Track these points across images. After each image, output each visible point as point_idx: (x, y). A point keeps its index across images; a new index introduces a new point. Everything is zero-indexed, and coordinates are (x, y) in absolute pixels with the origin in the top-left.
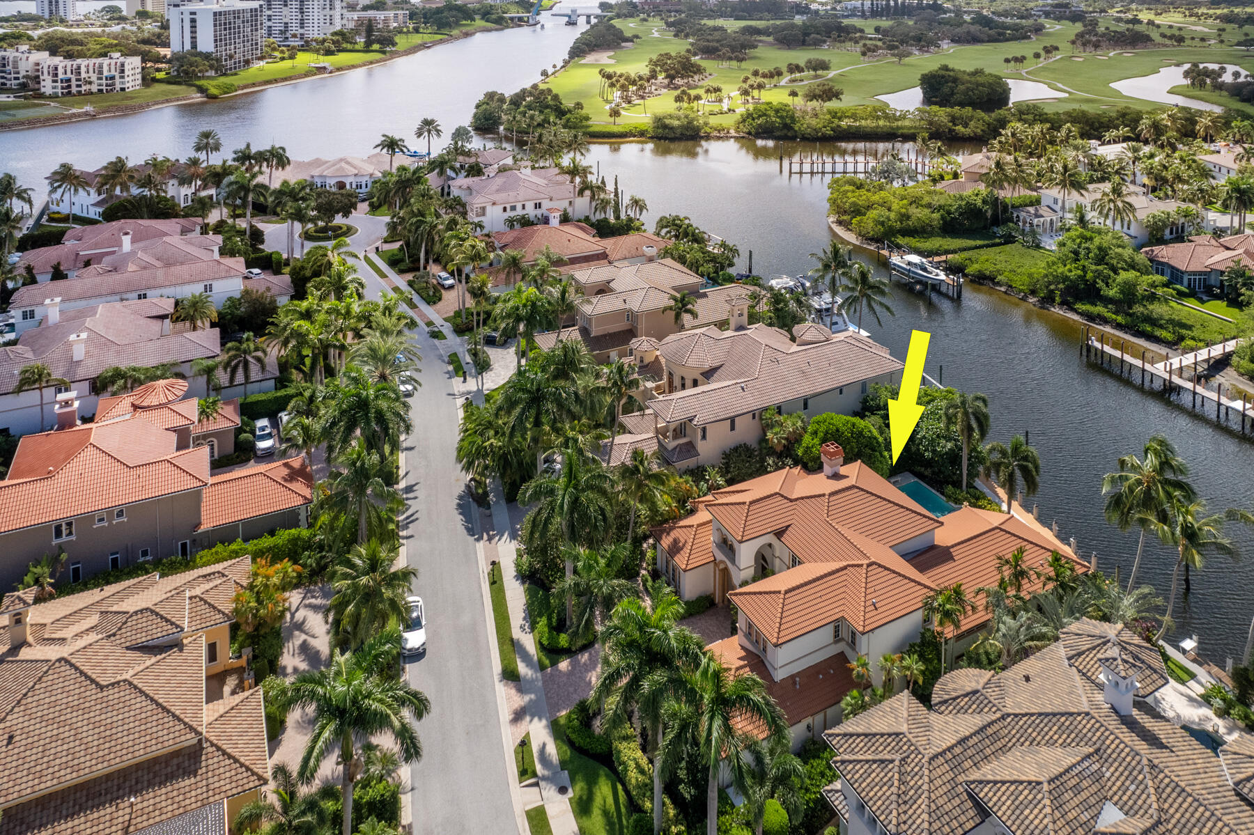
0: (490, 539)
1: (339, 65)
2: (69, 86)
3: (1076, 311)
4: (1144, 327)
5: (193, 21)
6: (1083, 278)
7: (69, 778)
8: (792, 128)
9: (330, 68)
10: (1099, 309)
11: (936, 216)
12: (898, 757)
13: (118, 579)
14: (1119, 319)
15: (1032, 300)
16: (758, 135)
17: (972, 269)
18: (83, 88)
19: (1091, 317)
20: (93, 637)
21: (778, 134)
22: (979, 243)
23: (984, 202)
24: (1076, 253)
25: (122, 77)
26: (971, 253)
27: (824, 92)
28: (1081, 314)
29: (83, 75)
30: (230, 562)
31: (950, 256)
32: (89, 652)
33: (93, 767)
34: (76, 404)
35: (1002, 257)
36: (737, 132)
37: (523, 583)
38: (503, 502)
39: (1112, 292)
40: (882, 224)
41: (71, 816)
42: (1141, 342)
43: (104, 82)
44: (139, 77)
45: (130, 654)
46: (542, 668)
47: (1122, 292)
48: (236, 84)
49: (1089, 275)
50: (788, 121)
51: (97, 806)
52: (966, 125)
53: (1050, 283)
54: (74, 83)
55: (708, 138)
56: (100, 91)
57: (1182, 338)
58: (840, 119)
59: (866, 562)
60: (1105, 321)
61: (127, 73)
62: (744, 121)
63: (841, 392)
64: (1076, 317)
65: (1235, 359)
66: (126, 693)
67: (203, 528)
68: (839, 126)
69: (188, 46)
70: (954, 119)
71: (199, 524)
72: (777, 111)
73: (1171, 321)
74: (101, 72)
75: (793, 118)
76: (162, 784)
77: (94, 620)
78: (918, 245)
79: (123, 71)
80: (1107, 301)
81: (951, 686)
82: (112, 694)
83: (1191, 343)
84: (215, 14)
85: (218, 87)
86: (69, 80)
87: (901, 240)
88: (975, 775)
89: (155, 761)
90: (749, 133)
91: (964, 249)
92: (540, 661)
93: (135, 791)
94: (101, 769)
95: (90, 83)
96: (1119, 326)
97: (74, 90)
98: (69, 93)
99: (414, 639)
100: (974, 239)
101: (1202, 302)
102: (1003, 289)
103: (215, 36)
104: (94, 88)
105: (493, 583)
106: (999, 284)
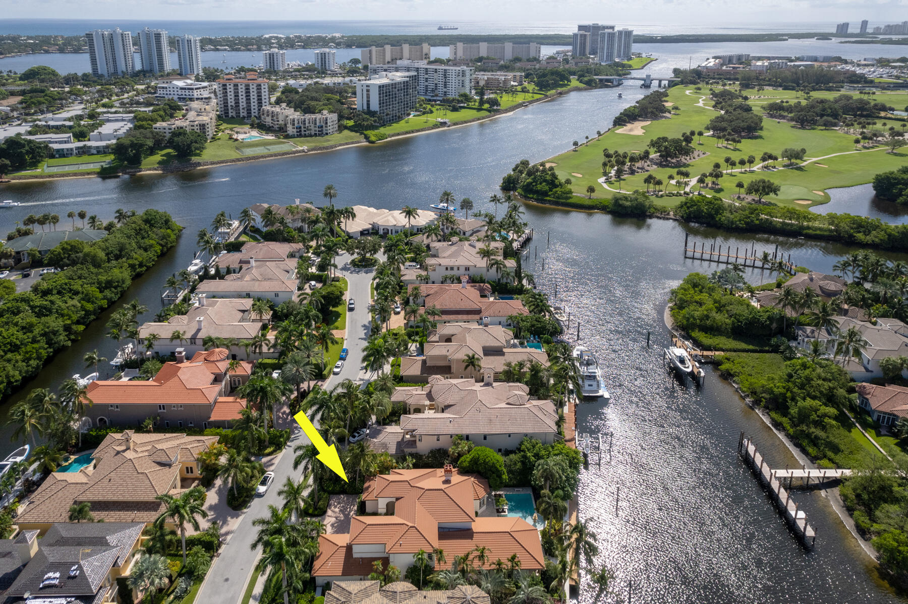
1: (456, 121)
2: (300, 131)
3: (770, 416)
5: (368, 91)
6: (784, 394)
7: (121, 499)
9: (449, 124)
10: (783, 419)
13: (172, 432)
14: (791, 431)
15: (749, 399)
16: (689, 220)
18: (307, 133)
19: (777, 424)
20: (147, 454)
21: (703, 221)
22: (751, 347)
23: (769, 318)
25: (326, 127)
26: (734, 354)
27: (762, 188)
28: (772, 419)
29: (307, 125)
30: (210, 437)
31: (718, 353)
32: (140, 459)
33: (128, 498)
34: (184, 353)
35: (754, 362)
36: (675, 214)
39: (793, 411)
41: (120, 510)
42: (794, 451)
43: (317, 129)
44: (337, 126)
45: (154, 464)
47: (798, 413)
48: (387, 133)
49: (789, 394)
50: (713, 212)
51: (127, 510)
53: (763, 392)
54: (303, 129)
55: (651, 216)
56: (316, 134)
57: (823, 457)
59: (411, 525)
60: (784, 428)
61: (329, 124)
62: (681, 207)
63: (510, 436)
64: (767, 420)
66: (144, 477)
67: (211, 419)
69: (365, 107)
71: (210, 418)
72: (707, 203)
73: (826, 443)
74: (316, 124)
75: (717, 210)
76: (146, 511)
77: (149, 447)
79: (327, 123)
82: (141, 476)
83: (826, 462)
84: (380, 87)
85: (376, 135)
86: (300, 128)
89: (147, 502)
90: (682, 217)
91: (732, 350)
93: (139, 510)
94: (130, 499)
95: (310, 130)
97: (303, 133)
98: (301, 134)
99: (262, 489)
100: (749, 344)
102: (736, 386)
103: (380, 101)
104: (313, 133)
106: (735, 382)
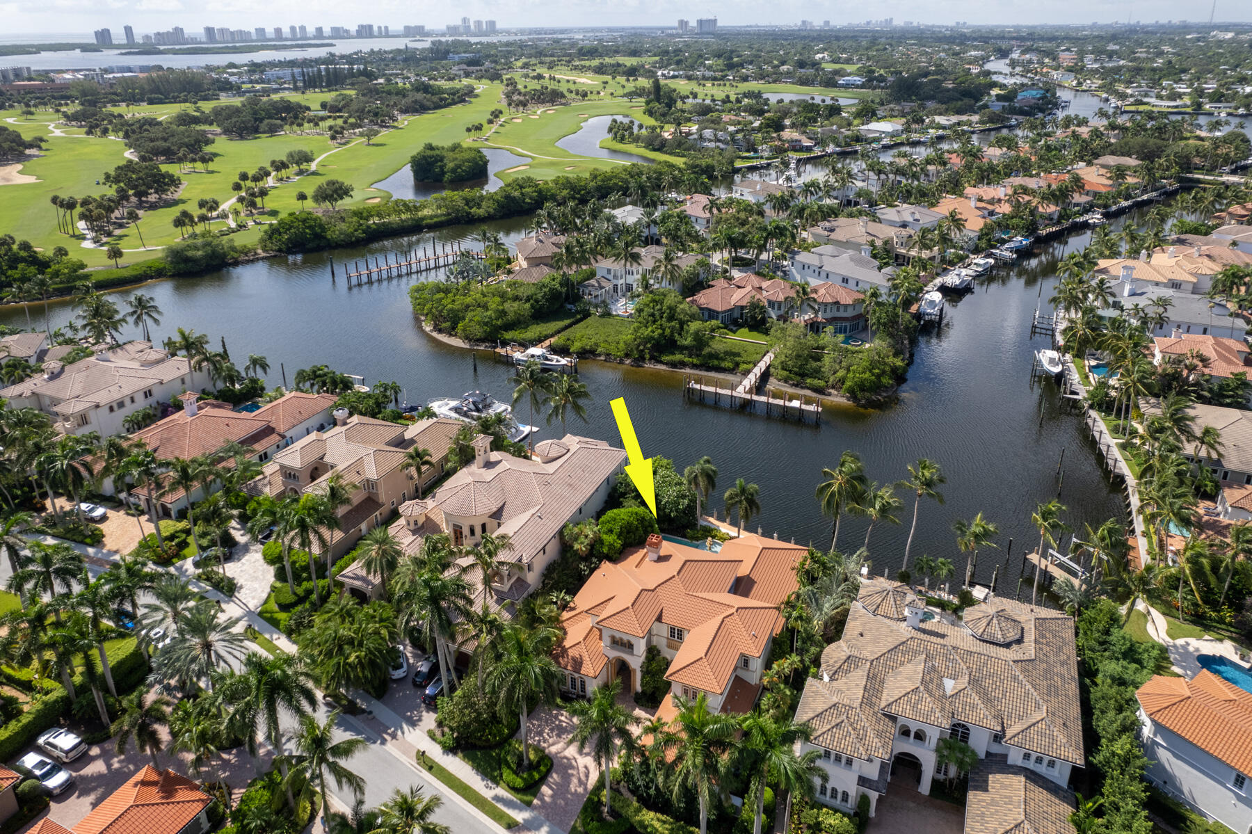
0: (394, 736)
3: (661, 362)
4: (711, 363)
6: (662, 335)
8: (325, 238)
10: (678, 357)
11: (528, 305)
12: (844, 717)
14: (695, 361)
15: (628, 361)
16: (290, 251)
17: (576, 347)
19: (674, 365)
21: (310, 246)
22: (567, 322)
23: (561, 285)
24: (653, 315)
26: (566, 333)
27: (336, 191)
28: (666, 364)
31: (553, 340)
35: (590, 332)
36: (264, 251)
37: (455, 754)
38: (374, 702)
39: (688, 341)
40: (486, 324)
42: (713, 374)
46: (529, 804)
47: (695, 340)
49: (668, 331)
50: (318, 230)
52: (479, 207)
53: (639, 345)
55: (236, 263)
57: (737, 365)
58: (367, 219)
59: (734, 610)
60: (683, 364)
62: (270, 238)
64: (663, 367)
65: (772, 370)
68: (369, 227)
70: (467, 202)
72: (304, 221)
73: (726, 353)
75: (321, 226)
78: (522, 336)
80: (683, 349)
81: (831, 662)
83: (745, 366)
87: (508, 335)
88: (883, 704)
90: (280, 250)
91: (559, 332)
92: (523, 801)
96: (694, 366)
100: (562, 320)
101: (734, 332)
102: (602, 358)
105: (430, 769)
106: (600, 355)
